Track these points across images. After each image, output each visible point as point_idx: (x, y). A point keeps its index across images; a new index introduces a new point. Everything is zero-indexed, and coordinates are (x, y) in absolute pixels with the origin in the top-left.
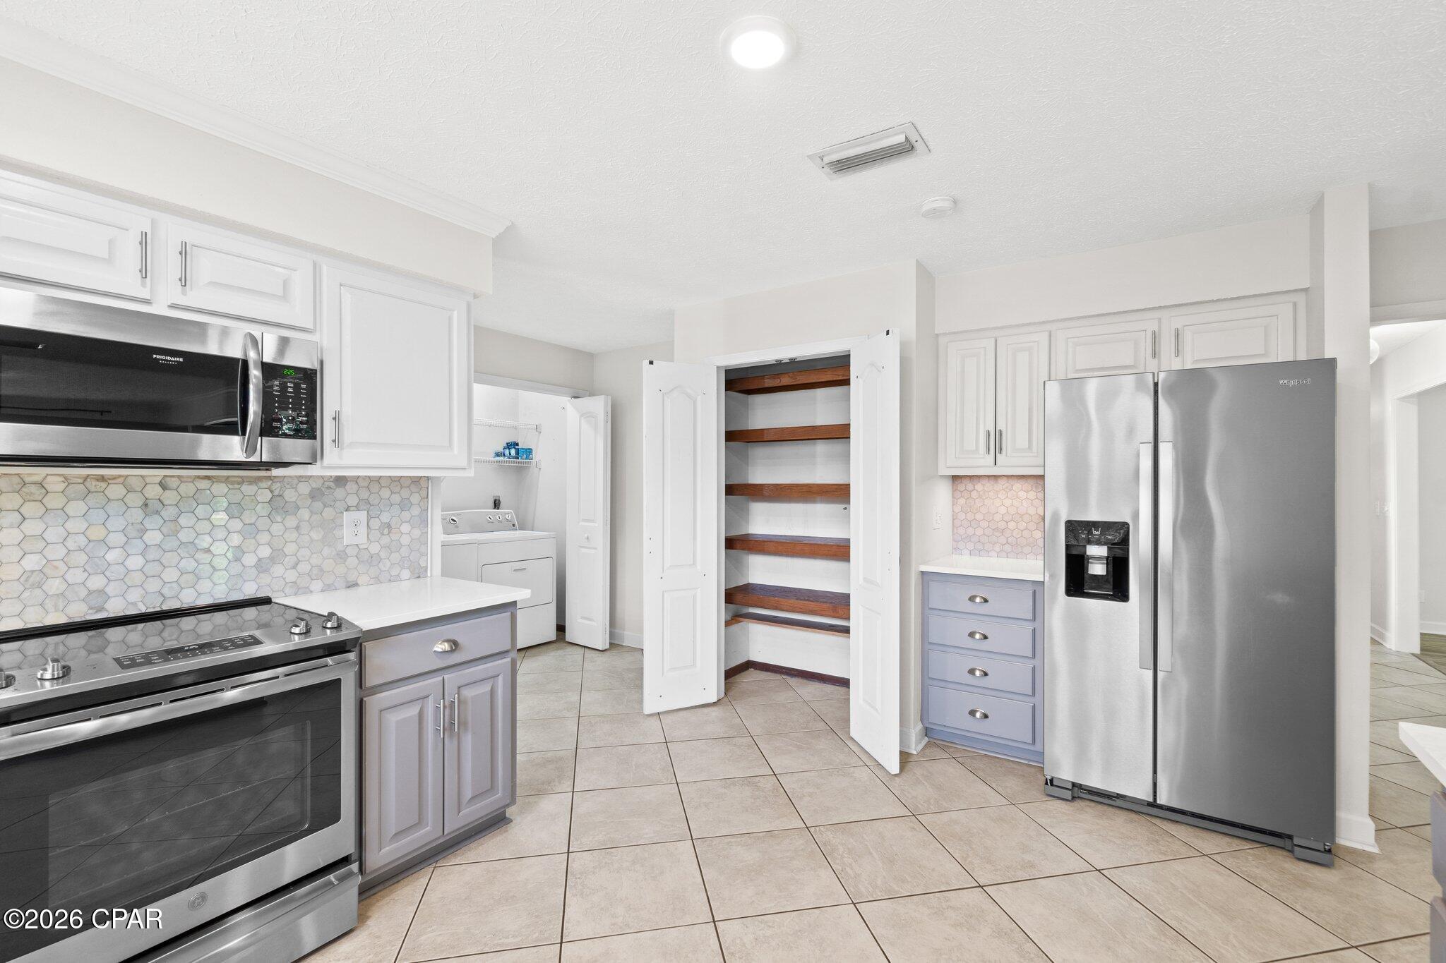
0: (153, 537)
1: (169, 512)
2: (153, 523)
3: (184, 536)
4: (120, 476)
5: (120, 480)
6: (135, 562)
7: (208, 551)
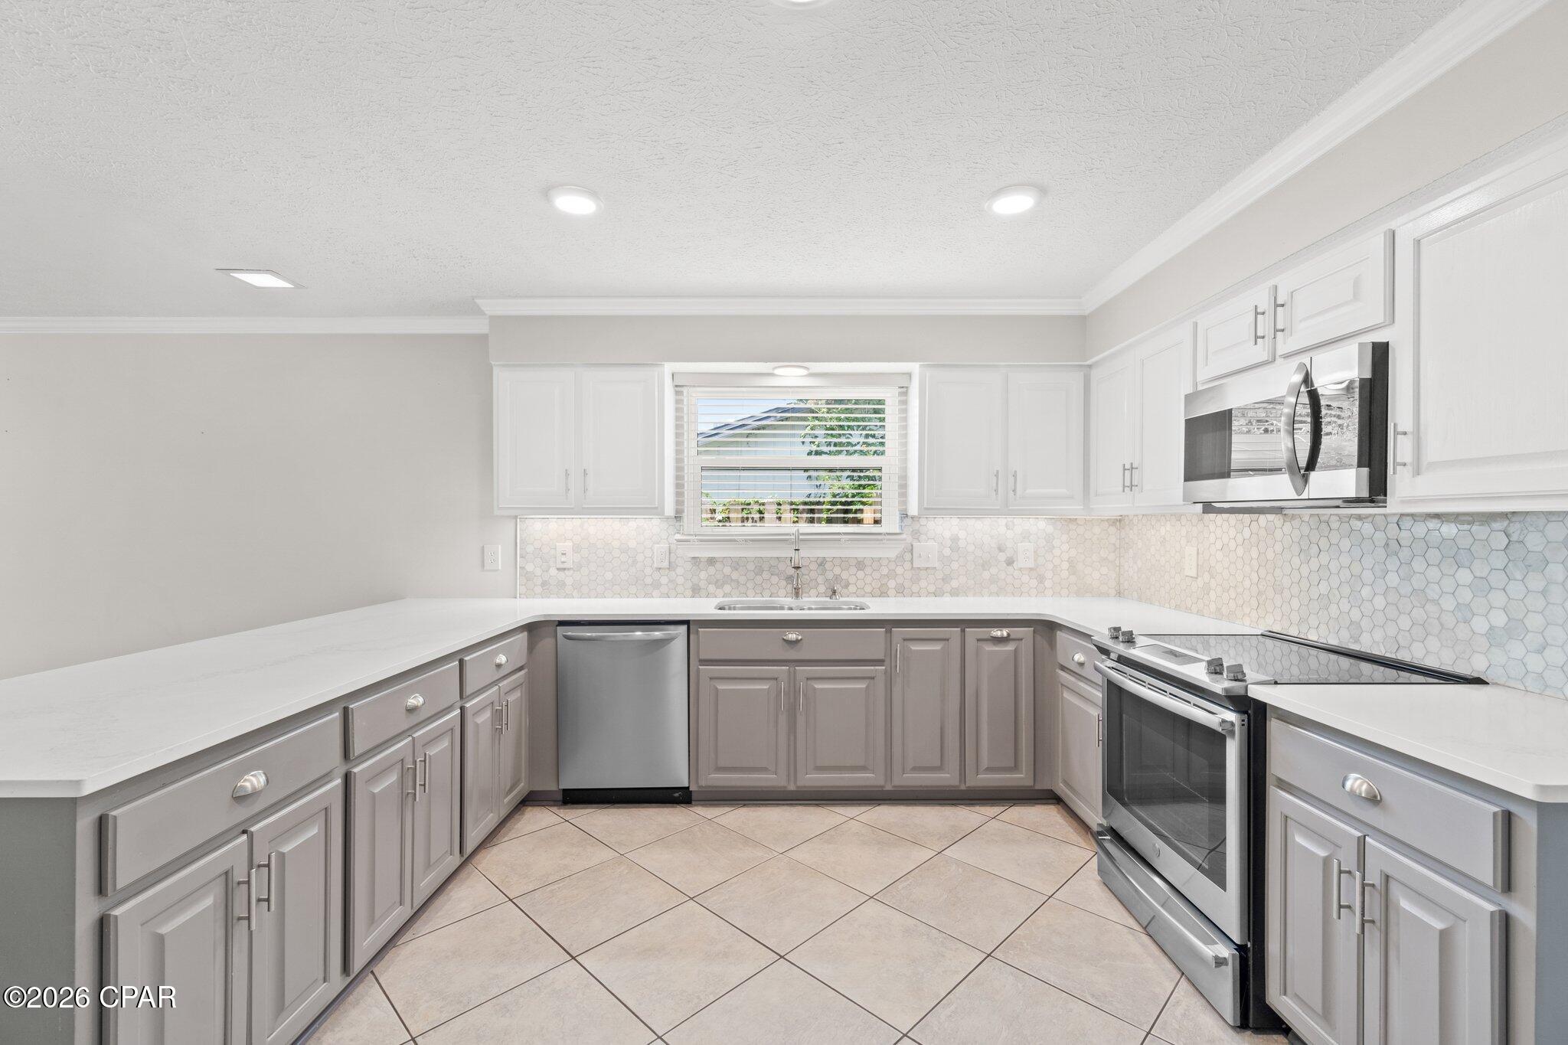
0: (1393, 579)
1: (1405, 554)
2: (1393, 564)
3: (1417, 582)
4: (1370, 515)
5: (1370, 519)
6: (1379, 602)
7: (1436, 602)
